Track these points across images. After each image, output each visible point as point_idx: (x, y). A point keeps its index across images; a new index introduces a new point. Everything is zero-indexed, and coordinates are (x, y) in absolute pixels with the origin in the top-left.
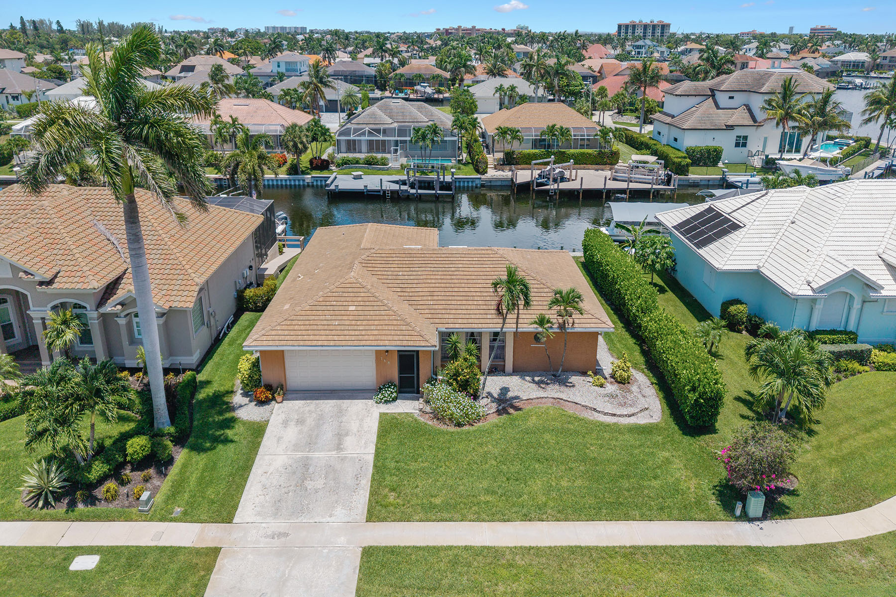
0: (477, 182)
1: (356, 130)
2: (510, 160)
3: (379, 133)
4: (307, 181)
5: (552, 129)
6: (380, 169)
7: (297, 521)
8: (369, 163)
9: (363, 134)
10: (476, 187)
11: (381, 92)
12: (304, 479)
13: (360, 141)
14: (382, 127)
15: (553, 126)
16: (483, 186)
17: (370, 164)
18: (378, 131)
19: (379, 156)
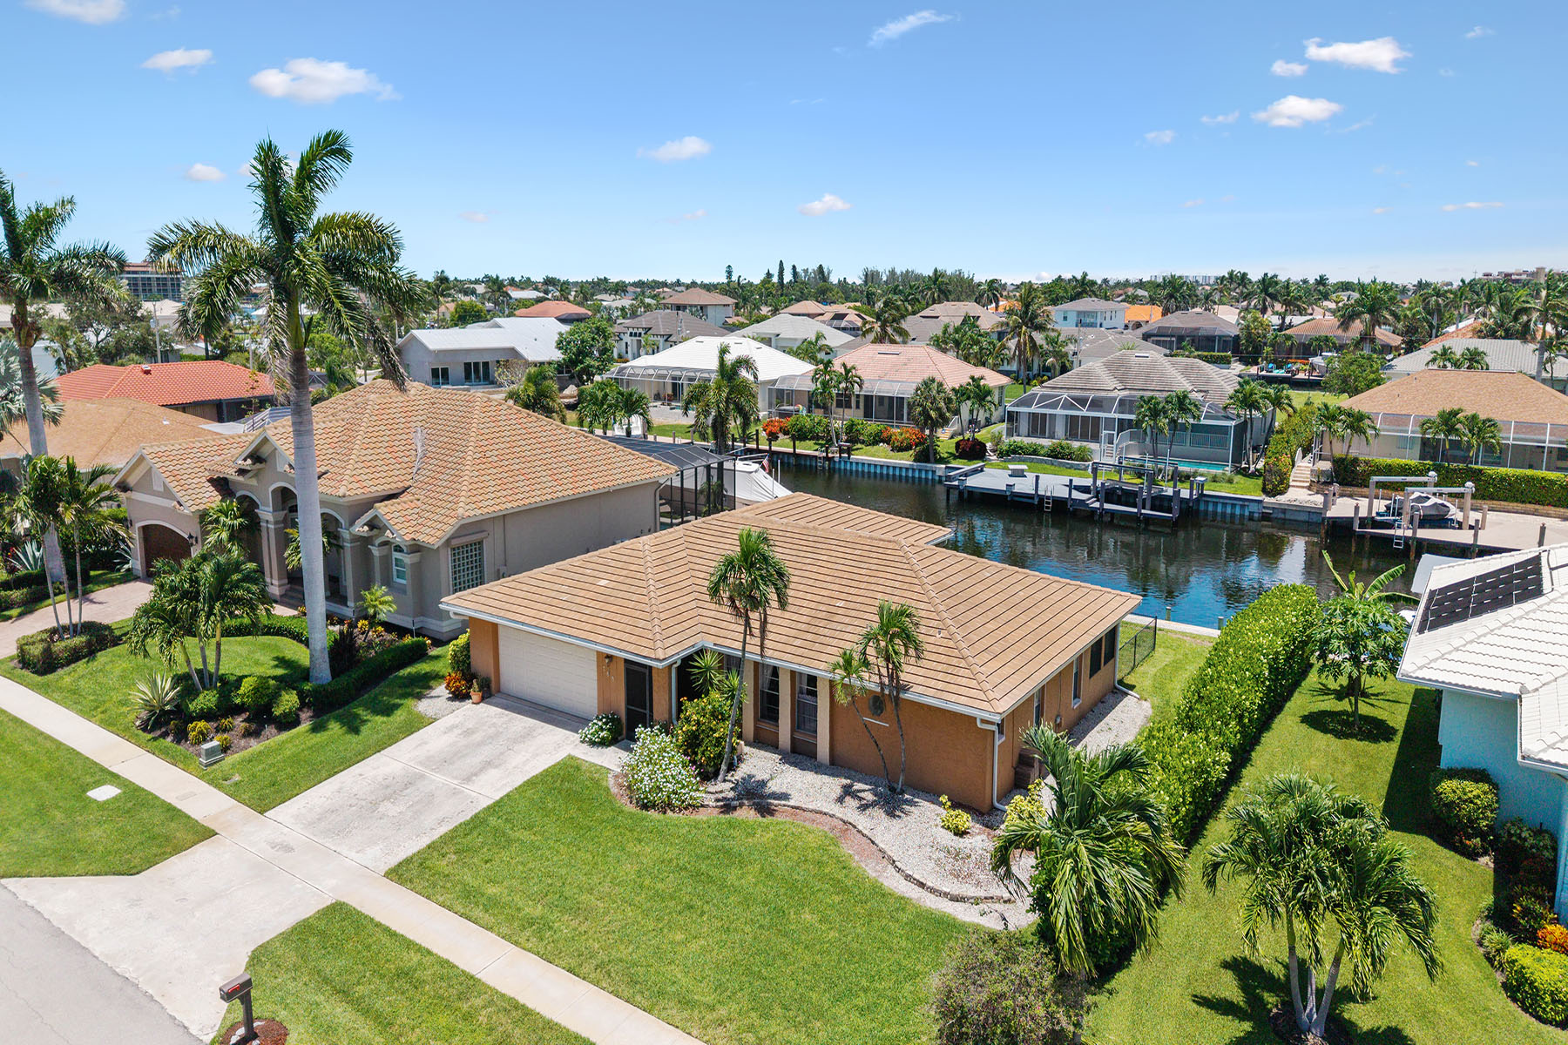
0: (1254, 508)
1: (1044, 397)
2: (1346, 475)
3: (1084, 406)
4: (939, 473)
5: (1448, 420)
6: (1071, 467)
7: (320, 841)
8: (1056, 454)
9: (1054, 406)
10: (1251, 518)
11: (1243, 367)
12: (386, 798)
13: (1053, 416)
14: (1092, 395)
15: (1454, 413)
16: (1265, 517)
17: (1056, 457)
18: (1082, 401)
19: (1076, 444)
